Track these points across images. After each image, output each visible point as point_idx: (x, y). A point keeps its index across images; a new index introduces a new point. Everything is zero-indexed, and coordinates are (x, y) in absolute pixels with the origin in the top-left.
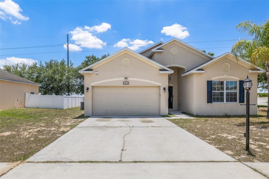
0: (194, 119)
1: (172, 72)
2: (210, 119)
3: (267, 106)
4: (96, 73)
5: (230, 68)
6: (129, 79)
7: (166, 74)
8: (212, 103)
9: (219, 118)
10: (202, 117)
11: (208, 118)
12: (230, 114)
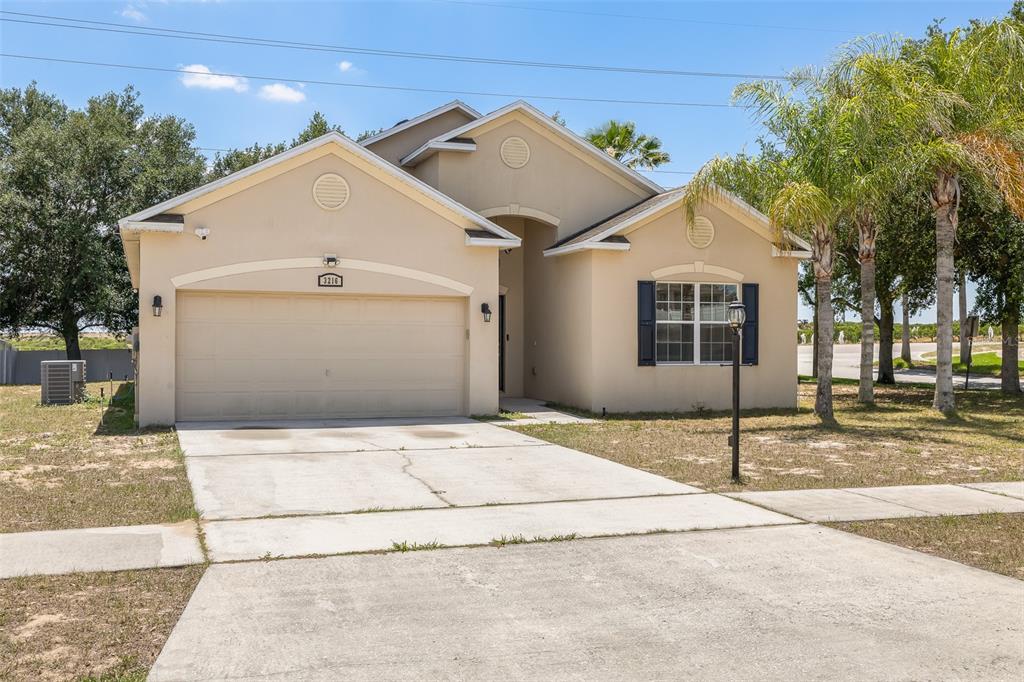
0: (595, 425)
1: (515, 242)
2: (648, 423)
3: (857, 381)
4: (200, 232)
5: (713, 235)
6: (345, 265)
7: (493, 247)
8: (654, 365)
9: (676, 419)
10: (620, 419)
11: (642, 422)
12: (715, 407)
